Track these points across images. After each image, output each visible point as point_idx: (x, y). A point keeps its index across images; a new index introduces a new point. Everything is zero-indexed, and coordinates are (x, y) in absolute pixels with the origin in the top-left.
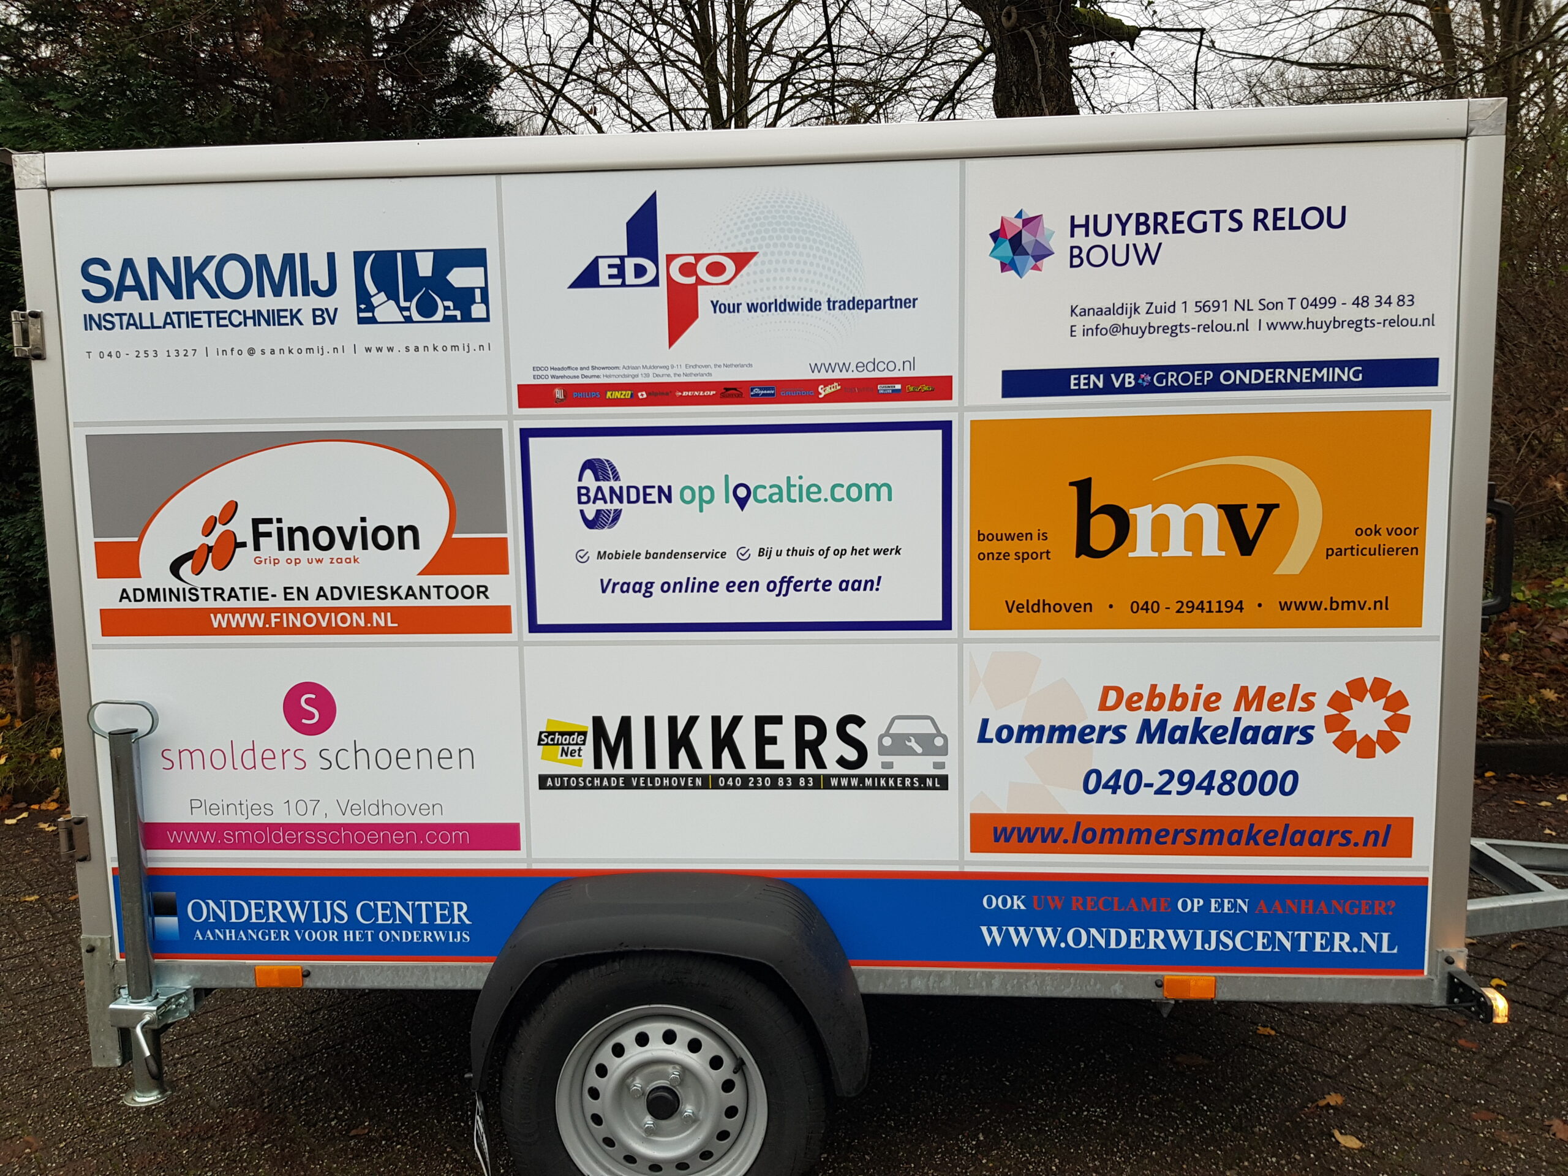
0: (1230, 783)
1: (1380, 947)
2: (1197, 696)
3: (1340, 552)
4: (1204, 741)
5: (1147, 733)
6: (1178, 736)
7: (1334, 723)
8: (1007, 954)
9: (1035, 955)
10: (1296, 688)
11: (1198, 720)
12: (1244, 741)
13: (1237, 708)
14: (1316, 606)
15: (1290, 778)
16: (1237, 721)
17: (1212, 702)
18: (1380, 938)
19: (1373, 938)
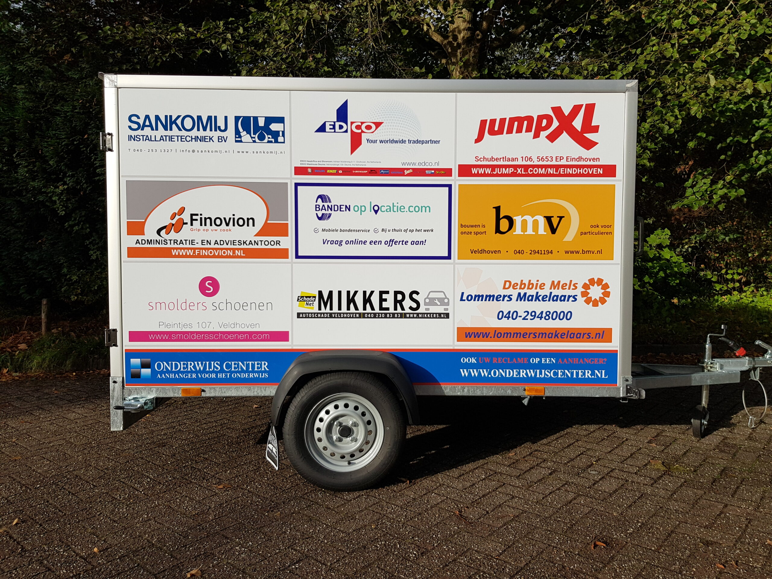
0: (548, 315)
1: (601, 376)
2: (537, 284)
3: (585, 233)
4: (539, 300)
5: (520, 297)
6: (531, 298)
7: (584, 294)
8: (470, 380)
9: (480, 380)
10: (571, 281)
11: (537, 293)
12: (553, 300)
13: (551, 289)
14: (577, 252)
15: (569, 314)
16: (551, 293)
17: (542, 286)
18: (602, 372)
19: (599, 372)
